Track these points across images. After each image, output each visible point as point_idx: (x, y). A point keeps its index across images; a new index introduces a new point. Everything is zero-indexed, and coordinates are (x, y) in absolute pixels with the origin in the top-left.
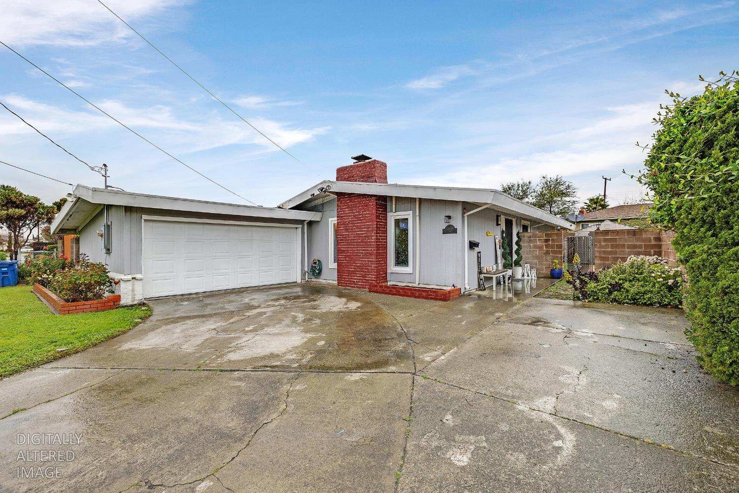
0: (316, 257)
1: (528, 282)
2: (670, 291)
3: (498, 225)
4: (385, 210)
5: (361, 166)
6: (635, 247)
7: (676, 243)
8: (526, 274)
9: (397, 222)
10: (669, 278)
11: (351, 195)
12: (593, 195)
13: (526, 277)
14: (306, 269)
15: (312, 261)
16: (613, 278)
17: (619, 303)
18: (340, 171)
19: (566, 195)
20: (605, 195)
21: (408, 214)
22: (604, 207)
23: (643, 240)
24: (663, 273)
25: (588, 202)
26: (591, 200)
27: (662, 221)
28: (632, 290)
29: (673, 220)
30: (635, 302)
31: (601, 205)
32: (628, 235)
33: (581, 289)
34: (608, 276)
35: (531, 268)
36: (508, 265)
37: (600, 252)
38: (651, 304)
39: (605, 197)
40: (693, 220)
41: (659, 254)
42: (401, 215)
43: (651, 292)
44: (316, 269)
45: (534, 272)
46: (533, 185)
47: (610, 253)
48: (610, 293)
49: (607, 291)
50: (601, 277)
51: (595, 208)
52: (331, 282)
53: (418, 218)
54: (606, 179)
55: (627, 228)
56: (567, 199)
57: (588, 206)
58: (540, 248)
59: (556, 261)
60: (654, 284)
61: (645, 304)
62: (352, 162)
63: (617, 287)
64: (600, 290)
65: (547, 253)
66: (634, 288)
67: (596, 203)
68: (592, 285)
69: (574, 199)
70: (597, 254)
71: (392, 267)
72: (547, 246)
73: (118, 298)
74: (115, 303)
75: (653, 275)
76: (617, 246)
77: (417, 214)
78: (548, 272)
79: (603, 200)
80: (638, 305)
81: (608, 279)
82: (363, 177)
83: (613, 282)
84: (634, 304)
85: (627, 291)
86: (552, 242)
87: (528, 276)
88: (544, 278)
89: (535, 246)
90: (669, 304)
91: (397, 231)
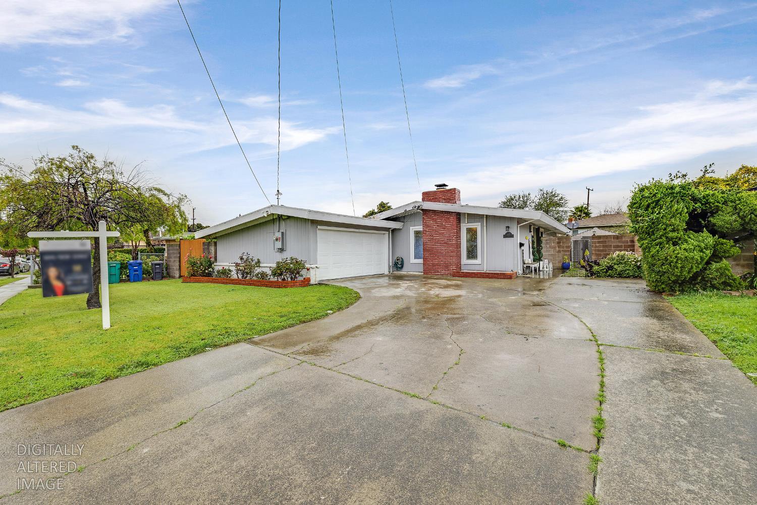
0: (399, 254)
1: (547, 272)
2: (638, 269)
3: (530, 232)
4: (460, 222)
5: (441, 192)
6: (618, 246)
7: (638, 240)
8: (545, 267)
9: (469, 230)
10: (638, 261)
11: (434, 212)
12: (579, 204)
13: (545, 269)
14: (391, 265)
15: (395, 258)
16: (609, 263)
17: (612, 277)
18: (424, 194)
19: (559, 205)
20: (588, 204)
21: (477, 226)
22: (587, 214)
23: (623, 242)
24: (635, 259)
25: (574, 210)
26: (577, 208)
27: (633, 232)
28: (619, 269)
29: (637, 232)
30: (620, 276)
31: (585, 213)
32: (614, 239)
33: (590, 270)
34: (605, 262)
35: (549, 262)
36: (537, 259)
37: (595, 250)
38: (629, 277)
39: (588, 206)
40: (643, 232)
41: (633, 251)
42: (472, 225)
43: (629, 270)
44: (398, 264)
45: (551, 265)
46: (532, 197)
47: (602, 251)
48: (607, 272)
49: (605, 270)
50: (601, 262)
51: (580, 216)
52: (411, 273)
53: (485, 227)
54: (589, 190)
55: (610, 234)
56: (561, 209)
57: (574, 214)
58: (555, 248)
59: (566, 257)
60: (630, 266)
61: (626, 277)
62: (435, 189)
63: (610, 268)
64: (601, 270)
65: (559, 252)
66: (619, 268)
67: (581, 211)
68: (596, 268)
69: (566, 209)
70: (593, 252)
71: (464, 260)
72: (559, 247)
73: (309, 279)
74: (306, 283)
75: (630, 260)
76: (606, 246)
77: (485, 225)
78: (560, 265)
79: (586, 209)
80: (622, 278)
81: (606, 263)
82: (444, 199)
83: (608, 265)
84: (620, 277)
85: (616, 270)
86: (563, 244)
87: (547, 268)
88: (557, 269)
89: (550, 247)
90: (638, 276)
91: (468, 236)
